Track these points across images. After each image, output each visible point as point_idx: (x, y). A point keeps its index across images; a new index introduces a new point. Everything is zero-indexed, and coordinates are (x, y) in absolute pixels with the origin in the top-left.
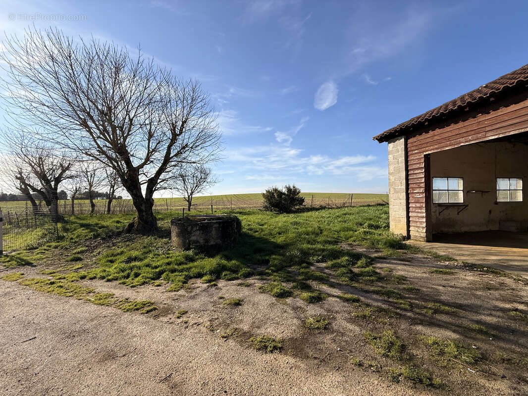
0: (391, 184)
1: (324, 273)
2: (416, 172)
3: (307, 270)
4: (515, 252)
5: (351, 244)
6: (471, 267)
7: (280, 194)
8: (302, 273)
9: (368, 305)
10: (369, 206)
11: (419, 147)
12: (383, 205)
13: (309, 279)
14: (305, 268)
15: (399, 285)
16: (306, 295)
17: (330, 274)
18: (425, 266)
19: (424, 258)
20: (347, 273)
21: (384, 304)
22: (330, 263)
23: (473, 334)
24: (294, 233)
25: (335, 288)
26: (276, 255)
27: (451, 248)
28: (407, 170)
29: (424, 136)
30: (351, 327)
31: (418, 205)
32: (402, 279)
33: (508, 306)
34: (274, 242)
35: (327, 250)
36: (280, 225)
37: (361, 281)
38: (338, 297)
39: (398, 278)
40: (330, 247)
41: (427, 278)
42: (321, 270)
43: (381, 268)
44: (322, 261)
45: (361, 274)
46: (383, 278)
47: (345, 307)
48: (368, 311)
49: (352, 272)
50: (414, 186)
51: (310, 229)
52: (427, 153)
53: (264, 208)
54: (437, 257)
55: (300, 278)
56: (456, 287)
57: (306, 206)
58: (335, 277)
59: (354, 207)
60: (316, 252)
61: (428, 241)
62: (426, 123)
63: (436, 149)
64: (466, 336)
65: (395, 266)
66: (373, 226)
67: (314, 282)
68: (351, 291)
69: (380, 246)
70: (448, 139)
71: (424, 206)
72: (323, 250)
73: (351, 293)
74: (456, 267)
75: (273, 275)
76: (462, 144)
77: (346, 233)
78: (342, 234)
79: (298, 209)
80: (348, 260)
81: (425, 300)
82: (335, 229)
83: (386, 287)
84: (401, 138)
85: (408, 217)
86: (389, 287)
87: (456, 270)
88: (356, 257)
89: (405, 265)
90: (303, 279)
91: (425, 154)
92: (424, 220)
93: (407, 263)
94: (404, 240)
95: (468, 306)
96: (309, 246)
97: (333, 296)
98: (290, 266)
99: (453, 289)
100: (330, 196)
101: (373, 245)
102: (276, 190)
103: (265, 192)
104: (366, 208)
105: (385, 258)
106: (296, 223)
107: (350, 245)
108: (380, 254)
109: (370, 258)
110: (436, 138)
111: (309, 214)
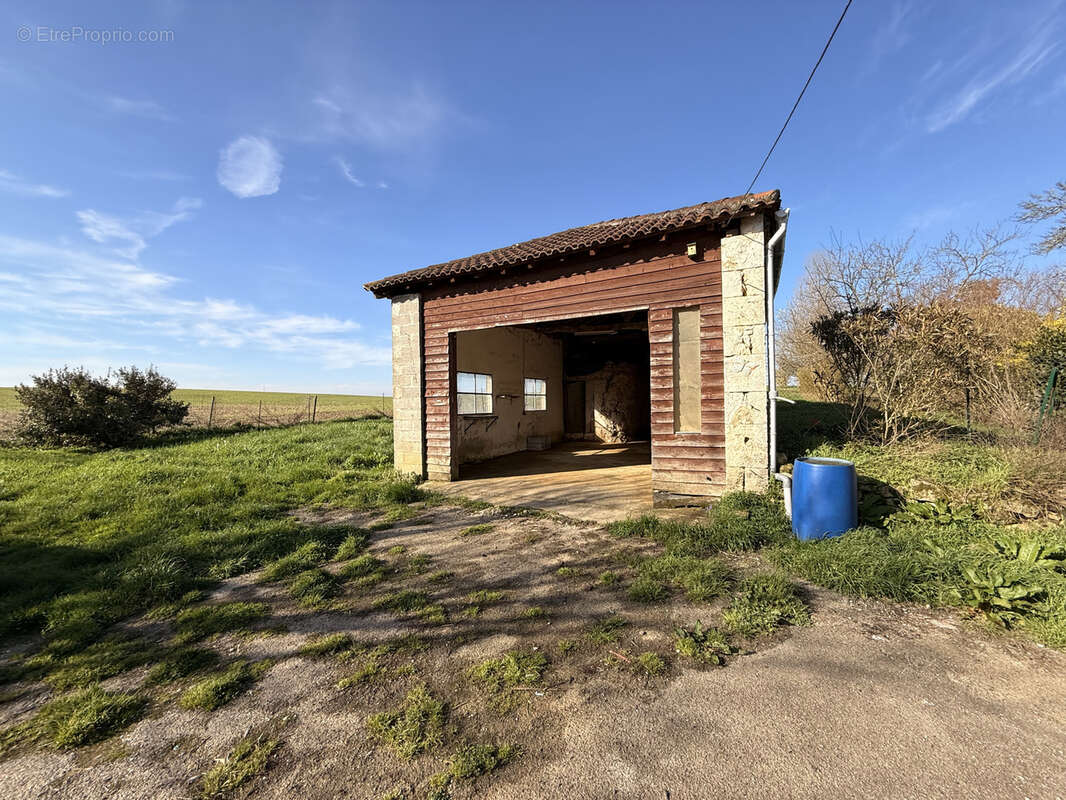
0: (396, 380)
1: (257, 600)
2: (437, 360)
3: (201, 609)
4: (546, 480)
5: (320, 509)
6: (509, 512)
7: (99, 392)
8: (185, 621)
9: (369, 646)
10: (351, 420)
11: (442, 318)
12: (376, 418)
13: (210, 633)
14: (194, 602)
15: (422, 577)
16: (200, 688)
17: (273, 599)
18: (454, 526)
19: (451, 511)
20: (318, 582)
21: (400, 628)
22: (270, 569)
23: (530, 626)
24: (151, 505)
25: (289, 632)
26: (73, 592)
27: (485, 486)
28: (423, 357)
29: (448, 301)
30: (335, 722)
31: (440, 419)
32: (425, 561)
33: (554, 562)
34: (71, 547)
35: (261, 535)
36: (94, 488)
37: (349, 592)
38: (297, 654)
39: (417, 562)
40: (268, 526)
41: (460, 548)
42: (246, 593)
43: (386, 549)
44: (249, 568)
45: (350, 575)
46: (393, 570)
47: (318, 673)
48: (370, 660)
49: (327, 576)
50: (435, 385)
51: (209, 487)
52: (453, 330)
53: (22, 435)
54: (470, 506)
55: (178, 640)
56: (499, 552)
57: (195, 427)
58: (284, 601)
59: (320, 423)
60: (226, 549)
61: (454, 479)
62: (453, 280)
63: (466, 326)
64: (524, 635)
65: (408, 538)
66: (363, 461)
67: (226, 638)
68: (328, 624)
69: (379, 502)
70: (480, 312)
71: (448, 420)
72: (251, 539)
73: (332, 630)
74: (493, 518)
75: (59, 668)
76: (497, 325)
77: (307, 485)
78: (297, 488)
79: (168, 434)
80: (316, 549)
81: (464, 592)
82: (280, 477)
83: (400, 589)
84: (415, 298)
85: (425, 441)
86: (406, 586)
87: (495, 523)
88: (334, 537)
89: (426, 531)
90: (188, 643)
91: (450, 331)
92: (448, 444)
93: (428, 527)
94: (418, 484)
95: (517, 579)
96: (206, 535)
97: (286, 657)
98: (139, 613)
99: (496, 557)
100: (261, 398)
101: (367, 502)
102: (80, 380)
103: (32, 385)
104: (345, 425)
105: (390, 527)
106: (160, 477)
107: (319, 511)
108: (381, 520)
109: (363, 532)
110: (465, 307)
111: (204, 446)
